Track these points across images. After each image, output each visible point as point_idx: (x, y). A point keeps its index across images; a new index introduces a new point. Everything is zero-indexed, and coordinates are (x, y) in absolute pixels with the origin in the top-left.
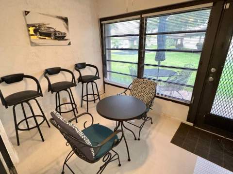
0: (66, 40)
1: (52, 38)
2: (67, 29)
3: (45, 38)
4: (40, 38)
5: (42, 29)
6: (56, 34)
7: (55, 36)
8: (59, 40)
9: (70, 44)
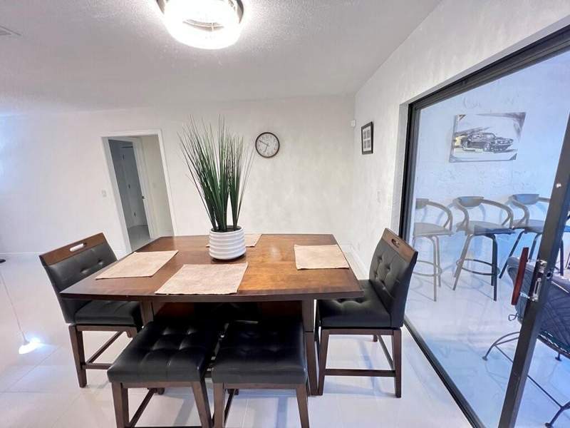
0: (509, 151)
1: (486, 149)
2: (519, 132)
3: (474, 151)
4: (466, 150)
5: (475, 137)
6: (494, 143)
7: (491, 146)
8: (495, 152)
9: (514, 158)
